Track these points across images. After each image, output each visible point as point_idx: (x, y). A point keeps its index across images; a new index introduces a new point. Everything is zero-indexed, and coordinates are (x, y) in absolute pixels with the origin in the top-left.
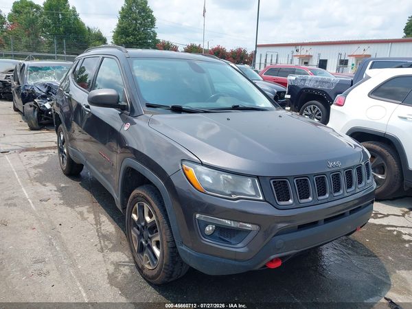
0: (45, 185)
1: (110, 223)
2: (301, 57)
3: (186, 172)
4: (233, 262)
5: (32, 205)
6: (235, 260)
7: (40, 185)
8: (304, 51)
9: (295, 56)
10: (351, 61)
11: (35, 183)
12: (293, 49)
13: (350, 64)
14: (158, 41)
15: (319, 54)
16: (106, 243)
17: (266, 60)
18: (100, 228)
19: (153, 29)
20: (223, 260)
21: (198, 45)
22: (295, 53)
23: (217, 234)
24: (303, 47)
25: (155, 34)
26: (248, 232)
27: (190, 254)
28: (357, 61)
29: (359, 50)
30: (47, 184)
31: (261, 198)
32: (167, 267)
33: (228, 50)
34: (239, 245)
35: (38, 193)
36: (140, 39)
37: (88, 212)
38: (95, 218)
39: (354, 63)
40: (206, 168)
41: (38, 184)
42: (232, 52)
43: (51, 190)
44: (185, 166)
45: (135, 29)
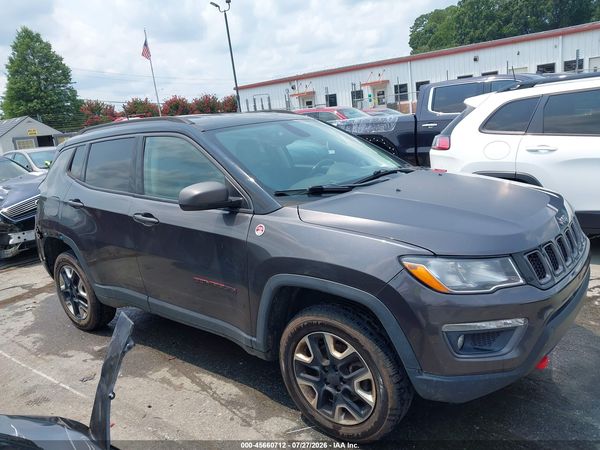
0: (66, 356)
1: (222, 382)
2: (301, 96)
3: (412, 271)
4: (500, 375)
5: (73, 390)
6: (503, 371)
7: (58, 358)
8: (303, 87)
9: (292, 96)
10: (367, 91)
11: (48, 358)
12: (288, 86)
13: (366, 96)
14: (81, 101)
15: (327, 89)
16: (243, 410)
17: (255, 106)
18: (215, 393)
19: (69, 85)
20: (487, 377)
21: (143, 100)
22: (292, 92)
23: (468, 345)
24: (300, 82)
25: (74, 93)
26: (513, 329)
27: (437, 382)
28: (374, 90)
29: (373, 76)
30: (70, 353)
31: (521, 281)
32: (394, 412)
33: (190, 100)
34: (505, 350)
35: (67, 370)
36: (52, 103)
37: (174, 375)
38: (193, 382)
39: (370, 93)
40: (443, 260)
41: (53, 357)
42: (197, 103)
43: (85, 361)
44: (406, 264)
45: (39, 89)
